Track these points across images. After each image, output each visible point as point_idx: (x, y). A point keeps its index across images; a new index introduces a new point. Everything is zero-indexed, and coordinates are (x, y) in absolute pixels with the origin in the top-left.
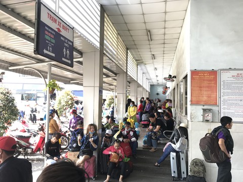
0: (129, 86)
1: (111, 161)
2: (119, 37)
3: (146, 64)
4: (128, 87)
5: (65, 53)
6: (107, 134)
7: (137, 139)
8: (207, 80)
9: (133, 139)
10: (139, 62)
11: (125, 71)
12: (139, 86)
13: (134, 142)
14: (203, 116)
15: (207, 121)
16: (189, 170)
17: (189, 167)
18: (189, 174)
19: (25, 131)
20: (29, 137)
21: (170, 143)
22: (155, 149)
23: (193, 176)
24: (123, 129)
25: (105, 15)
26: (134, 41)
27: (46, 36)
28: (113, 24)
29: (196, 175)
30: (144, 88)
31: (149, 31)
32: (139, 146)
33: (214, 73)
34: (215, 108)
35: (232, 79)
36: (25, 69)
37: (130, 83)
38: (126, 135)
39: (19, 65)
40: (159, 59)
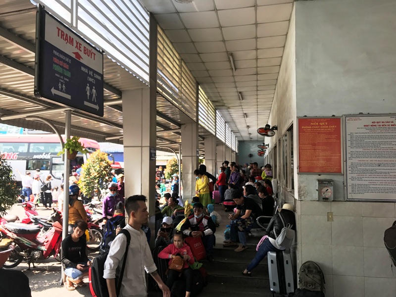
0: (203, 144)
1: (170, 268)
2: (183, 64)
3: (229, 108)
4: (201, 146)
5: (88, 94)
6: (165, 223)
7: (214, 231)
8: (324, 133)
9: (208, 231)
10: (218, 104)
11: (195, 119)
12: (219, 143)
13: (209, 236)
14: (319, 191)
15: (326, 199)
16: (298, 280)
17: (298, 276)
18: (298, 287)
19: (31, 222)
20: (36, 232)
21: (267, 236)
22: (244, 247)
23: (305, 291)
24: (191, 215)
25: (159, 29)
26: (207, 70)
27: (54, 66)
28: (172, 43)
29: (309, 288)
30: (227, 147)
31: (232, 54)
32: (217, 241)
33: (335, 121)
34: (338, 179)
35: (364, 130)
36: (27, 119)
37: (204, 139)
38: (196, 225)
39: (18, 113)
40: (250, 99)
